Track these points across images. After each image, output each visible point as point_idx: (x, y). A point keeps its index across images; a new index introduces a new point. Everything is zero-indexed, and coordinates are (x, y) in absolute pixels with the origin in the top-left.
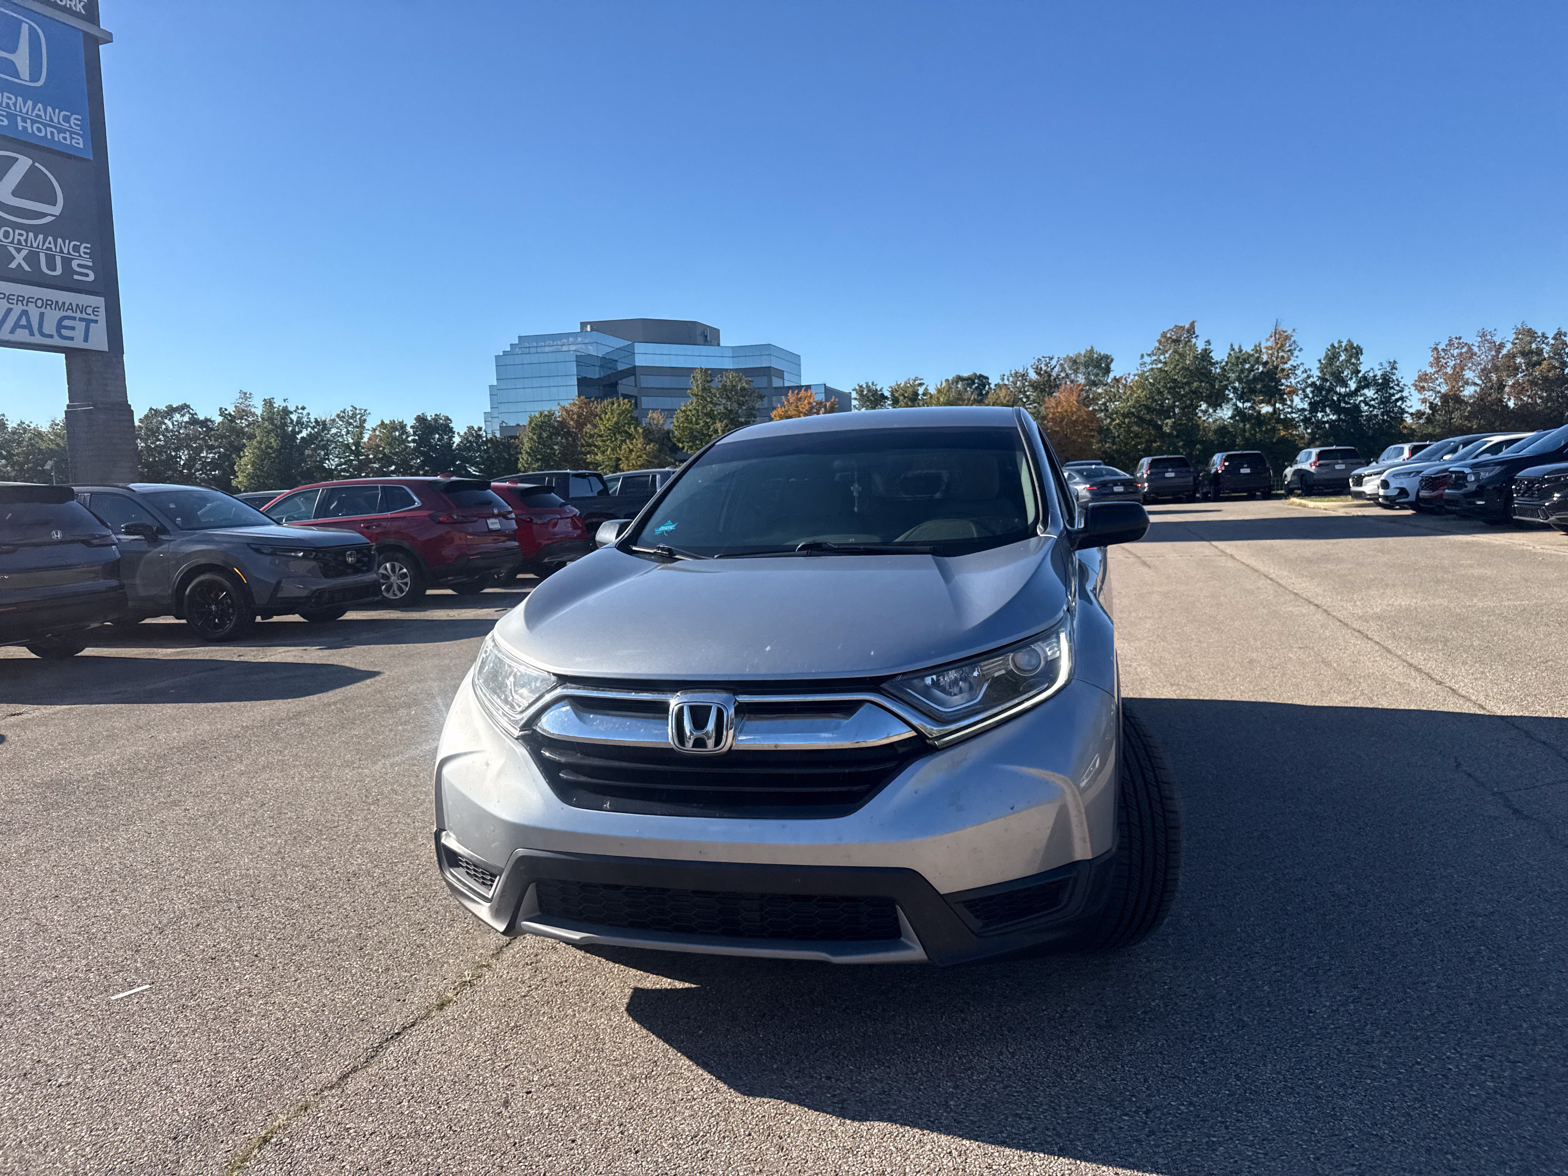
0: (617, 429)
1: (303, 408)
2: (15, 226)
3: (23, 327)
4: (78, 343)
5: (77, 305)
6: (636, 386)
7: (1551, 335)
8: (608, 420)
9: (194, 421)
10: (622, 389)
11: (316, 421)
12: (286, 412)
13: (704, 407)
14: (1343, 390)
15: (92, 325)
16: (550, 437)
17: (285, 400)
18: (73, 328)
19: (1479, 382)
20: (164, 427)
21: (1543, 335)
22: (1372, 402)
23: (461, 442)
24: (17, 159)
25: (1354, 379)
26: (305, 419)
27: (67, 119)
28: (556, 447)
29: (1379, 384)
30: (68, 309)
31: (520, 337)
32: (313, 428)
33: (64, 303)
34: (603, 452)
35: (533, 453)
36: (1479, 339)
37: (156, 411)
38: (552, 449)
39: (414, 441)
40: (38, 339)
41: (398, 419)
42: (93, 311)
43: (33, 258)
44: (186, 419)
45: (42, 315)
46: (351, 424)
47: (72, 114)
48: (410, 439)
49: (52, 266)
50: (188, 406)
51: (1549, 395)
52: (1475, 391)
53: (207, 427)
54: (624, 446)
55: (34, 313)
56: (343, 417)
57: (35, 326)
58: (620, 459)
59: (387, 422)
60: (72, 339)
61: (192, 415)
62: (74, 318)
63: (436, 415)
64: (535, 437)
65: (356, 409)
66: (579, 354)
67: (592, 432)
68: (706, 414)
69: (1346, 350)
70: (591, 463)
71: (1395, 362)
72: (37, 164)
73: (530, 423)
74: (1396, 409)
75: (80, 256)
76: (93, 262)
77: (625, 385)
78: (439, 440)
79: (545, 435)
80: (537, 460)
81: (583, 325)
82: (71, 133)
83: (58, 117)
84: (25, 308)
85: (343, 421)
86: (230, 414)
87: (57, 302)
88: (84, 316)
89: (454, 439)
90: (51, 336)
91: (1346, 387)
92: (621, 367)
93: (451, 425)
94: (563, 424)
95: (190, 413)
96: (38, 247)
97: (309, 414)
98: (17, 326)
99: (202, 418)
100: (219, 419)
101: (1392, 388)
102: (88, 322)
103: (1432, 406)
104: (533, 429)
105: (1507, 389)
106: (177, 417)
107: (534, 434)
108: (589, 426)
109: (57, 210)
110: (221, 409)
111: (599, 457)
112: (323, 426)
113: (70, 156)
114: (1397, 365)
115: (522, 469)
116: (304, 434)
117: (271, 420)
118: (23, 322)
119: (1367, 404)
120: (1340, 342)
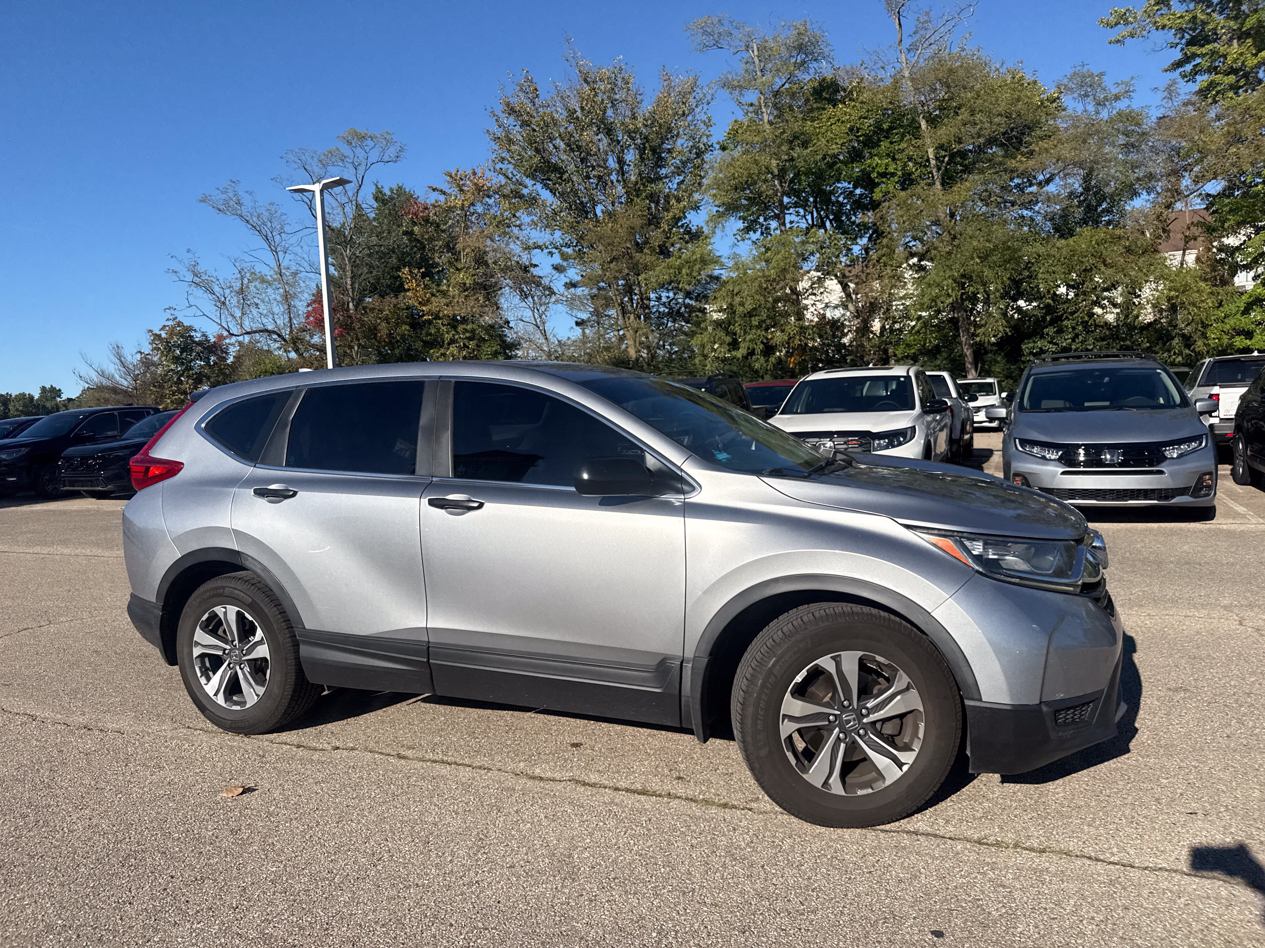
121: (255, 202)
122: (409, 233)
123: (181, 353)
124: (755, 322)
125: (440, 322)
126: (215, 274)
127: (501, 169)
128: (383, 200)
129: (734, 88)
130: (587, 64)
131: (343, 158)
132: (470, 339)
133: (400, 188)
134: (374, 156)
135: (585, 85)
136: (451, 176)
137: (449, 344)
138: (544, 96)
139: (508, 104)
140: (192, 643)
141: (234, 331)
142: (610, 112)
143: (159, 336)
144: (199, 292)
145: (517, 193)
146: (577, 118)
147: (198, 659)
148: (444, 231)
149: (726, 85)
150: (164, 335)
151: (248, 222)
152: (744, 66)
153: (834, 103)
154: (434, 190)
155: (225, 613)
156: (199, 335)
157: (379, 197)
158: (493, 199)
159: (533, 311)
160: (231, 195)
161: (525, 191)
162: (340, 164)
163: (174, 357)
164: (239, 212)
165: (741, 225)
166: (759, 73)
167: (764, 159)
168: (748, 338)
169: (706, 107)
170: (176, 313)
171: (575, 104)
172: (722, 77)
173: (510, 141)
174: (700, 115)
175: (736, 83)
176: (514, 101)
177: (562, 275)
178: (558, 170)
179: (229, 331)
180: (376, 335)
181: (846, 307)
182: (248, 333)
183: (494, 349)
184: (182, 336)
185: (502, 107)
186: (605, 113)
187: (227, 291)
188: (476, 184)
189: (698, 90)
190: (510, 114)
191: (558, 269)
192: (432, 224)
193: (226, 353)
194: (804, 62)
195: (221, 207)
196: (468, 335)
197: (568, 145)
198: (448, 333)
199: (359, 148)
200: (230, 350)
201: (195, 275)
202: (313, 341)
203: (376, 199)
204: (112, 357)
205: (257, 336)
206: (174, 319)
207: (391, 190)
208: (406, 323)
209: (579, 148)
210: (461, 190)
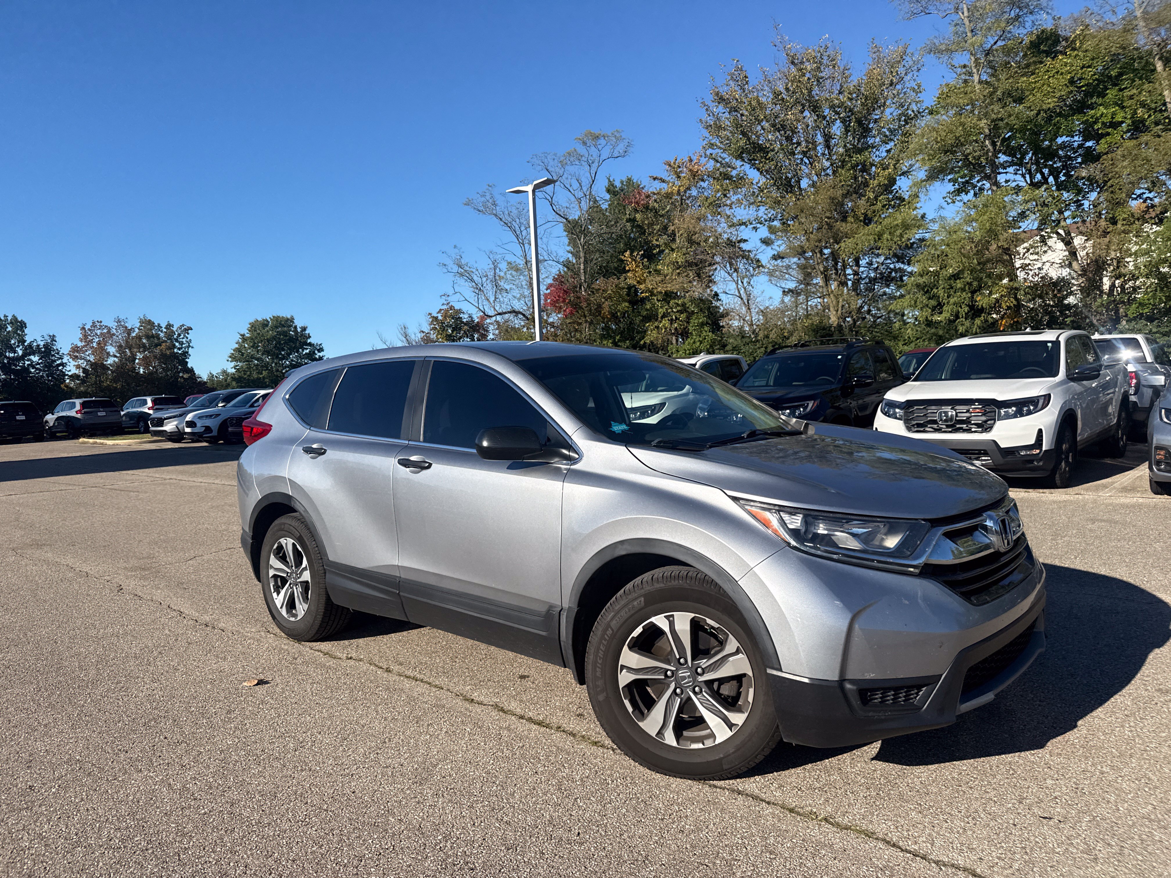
7: (163, 325)
14: (12, 355)
19: (118, 355)
21: (159, 325)
22: (38, 366)
25: (21, 347)
29: (42, 352)
36: (116, 324)
51: (167, 367)
52: (114, 361)
69: (11, 323)
71: (54, 336)
74: (58, 373)
91: (15, 353)
101: (53, 355)
103: (85, 371)
105: (137, 361)
114: (57, 339)
119: (33, 367)
120: (5, 316)
121: (507, 202)
122: (632, 220)
123: (452, 331)
124: (959, 284)
125: (655, 298)
126: (475, 265)
127: (711, 154)
128: (614, 192)
129: (941, 52)
130: (796, 47)
131: (579, 158)
132: (681, 312)
133: (629, 180)
134: (605, 154)
135: (792, 67)
136: (670, 165)
137: (662, 317)
138: (753, 81)
139: (717, 94)
140: (268, 566)
141: (491, 312)
142: (816, 91)
143: (436, 318)
144: (461, 281)
145: (725, 175)
146: (783, 99)
147: (273, 579)
148: (662, 216)
149: (934, 50)
150: (440, 318)
151: (501, 219)
152: (952, 29)
153: (1052, 54)
154: (655, 179)
155: (286, 544)
156: (466, 316)
157: (611, 190)
158: (707, 182)
159: (737, 284)
160: (488, 198)
161: (734, 173)
162: (577, 163)
163: (447, 335)
164: (494, 212)
165: (950, 187)
166: (969, 34)
167: (970, 121)
168: (952, 300)
169: (916, 74)
170: (449, 299)
171: (780, 87)
172: (928, 43)
173: (720, 128)
174: (909, 82)
175: (943, 47)
176: (724, 91)
177: (770, 248)
178: (762, 150)
179: (484, 313)
180: (601, 312)
181: (1070, 265)
182: (500, 314)
183: (701, 321)
184: (453, 318)
185: (712, 97)
186: (810, 91)
187: (484, 279)
188: (691, 170)
189: (907, 58)
190: (719, 103)
191: (766, 242)
192: (651, 210)
193: (487, 331)
194: (1018, 17)
195: (480, 209)
196: (679, 308)
197: (773, 125)
198: (661, 307)
199: (593, 148)
200: (490, 328)
201: (460, 266)
202: (551, 320)
203: (608, 191)
204: (400, 336)
205: (506, 316)
206: (448, 304)
207: (622, 182)
208: (625, 301)
209: (783, 127)
210: (679, 177)
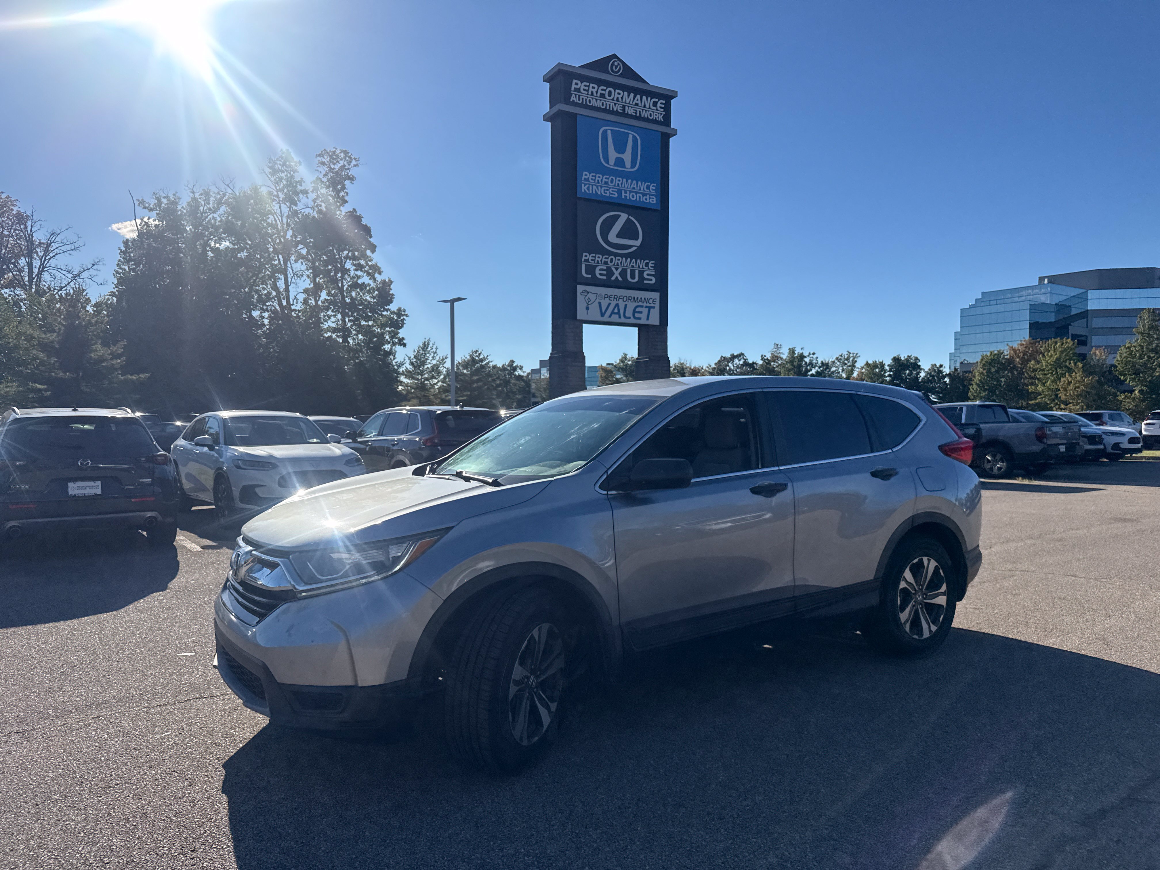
0: (1058, 364)
1: (814, 354)
2: (616, 255)
3: (615, 313)
4: (643, 321)
5: (645, 299)
6: (1087, 327)
8: (1051, 356)
9: (746, 364)
10: (1072, 330)
11: (822, 363)
12: (802, 357)
13: (1150, 343)
15: (652, 310)
16: (997, 372)
17: (802, 349)
18: (641, 312)
20: (728, 368)
23: (925, 376)
24: (620, 216)
26: (814, 361)
27: (648, 187)
28: (1003, 380)
30: (640, 301)
31: (983, 293)
32: (820, 367)
33: (638, 298)
34: (1044, 384)
35: (982, 385)
37: (724, 358)
38: (998, 381)
39: (890, 376)
40: (623, 320)
41: (878, 360)
42: (653, 301)
43: (623, 273)
44: (741, 362)
45: (626, 305)
46: (846, 364)
47: (651, 184)
48: (887, 374)
49: (633, 277)
50: (743, 354)
53: (753, 367)
54: (1063, 379)
55: (622, 304)
56: (840, 359)
57: (622, 312)
58: (1059, 390)
59: (870, 362)
60: (640, 319)
61: (745, 360)
62: (642, 306)
63: (908, 356)
64: (985, 372)
65: (850, 353)
66: (1033, 303)
67: (1035, 367)
68: (1152, 350)
70: (1032, 393)
72: (630, 217)
73: (982, 360)
75: (649, 269)
76: (655, 272)
77: (1076, 328)
78: (909, 375)
79: (993, 370)
80: (985, 390)
81: (1042, 279)
82: (650, 195)
83: (643, 186)
84: (617, 302)
85: (840, 362)
86: (767, 359)
87: (634, 298)
88: (648, 305)
89: (921, 374)
90: (629, 318)
92: (1074, 312)
93: (919, 364)
94: (1011, 361)
95: (744, 359)
96: (627, 266)
97: (817, 358)
98: (613, 313)
99: (750, 362)
100: (761, 362)
102: (650, 308)
104: (984, 365)
106: (736, 361)
107: (984, 369)
108: (1033, 362)
109: (638, 243)
110: (762, 355)
111: (1040, 388)
112: (826, 366)
113: (648, 209)
115: (972, 397)
116: (813, 371)
117: (791, 362)
118: (616, 311)
